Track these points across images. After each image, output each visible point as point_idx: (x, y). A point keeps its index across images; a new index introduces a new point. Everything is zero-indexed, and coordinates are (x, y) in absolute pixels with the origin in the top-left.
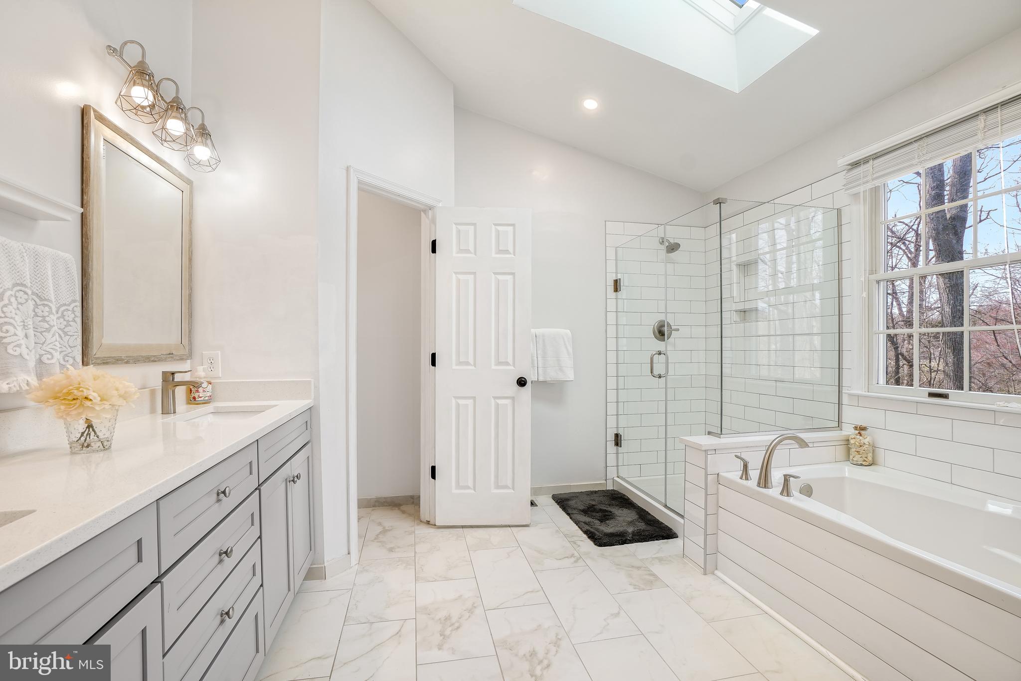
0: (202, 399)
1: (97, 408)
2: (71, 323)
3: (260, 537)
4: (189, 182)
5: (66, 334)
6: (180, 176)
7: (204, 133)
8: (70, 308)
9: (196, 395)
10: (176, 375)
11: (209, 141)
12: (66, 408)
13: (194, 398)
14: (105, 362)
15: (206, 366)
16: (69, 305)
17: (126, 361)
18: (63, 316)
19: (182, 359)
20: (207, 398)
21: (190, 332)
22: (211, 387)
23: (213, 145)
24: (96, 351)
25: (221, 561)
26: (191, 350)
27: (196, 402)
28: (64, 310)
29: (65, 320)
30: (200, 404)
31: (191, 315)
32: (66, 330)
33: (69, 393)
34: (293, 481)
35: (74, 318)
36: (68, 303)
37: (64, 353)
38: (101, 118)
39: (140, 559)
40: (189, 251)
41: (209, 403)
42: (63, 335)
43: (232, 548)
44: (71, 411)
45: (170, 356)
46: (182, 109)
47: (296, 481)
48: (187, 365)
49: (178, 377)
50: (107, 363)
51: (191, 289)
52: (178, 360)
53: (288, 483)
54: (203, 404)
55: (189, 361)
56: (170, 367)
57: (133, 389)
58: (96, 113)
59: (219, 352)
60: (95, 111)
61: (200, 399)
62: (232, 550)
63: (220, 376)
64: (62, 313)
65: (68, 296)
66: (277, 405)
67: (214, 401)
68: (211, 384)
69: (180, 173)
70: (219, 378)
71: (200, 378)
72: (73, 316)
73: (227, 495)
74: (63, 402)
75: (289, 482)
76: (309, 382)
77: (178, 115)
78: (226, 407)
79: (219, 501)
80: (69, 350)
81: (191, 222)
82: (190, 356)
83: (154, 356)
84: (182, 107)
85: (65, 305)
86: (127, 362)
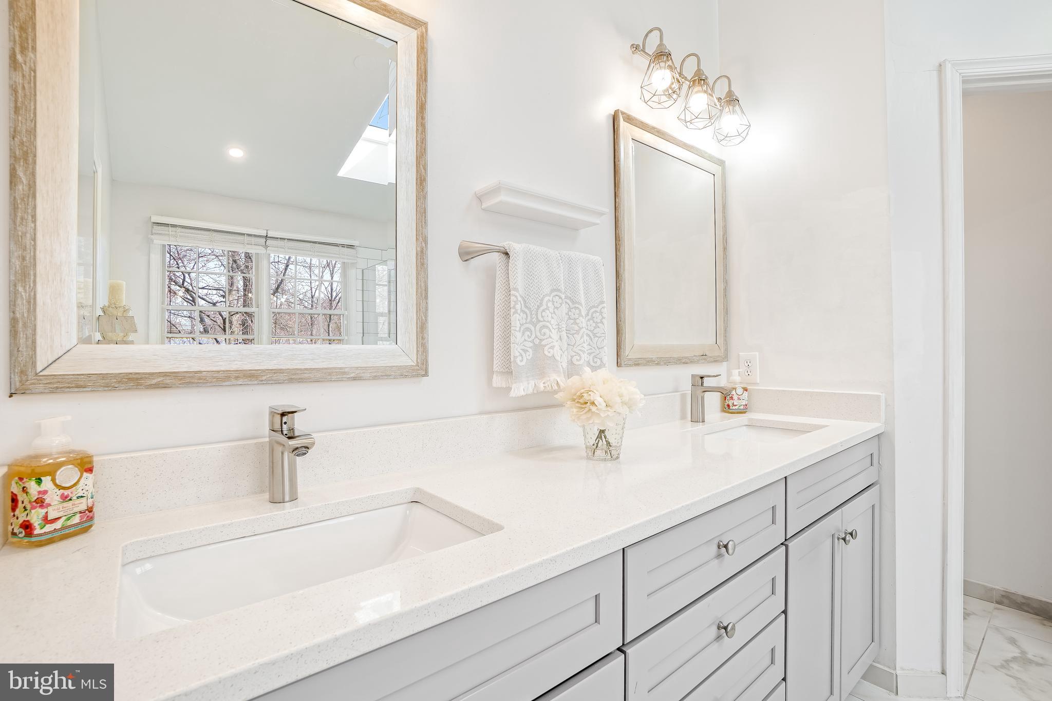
0: (737, 407)
1: (602, 415)
2: (600, 325)
3: (785, 612)
4: (721, 163)
5: (595, 335)
6: (711, 159)
7: (731, 100)
8: (598, 310)
9: (730, 403)
10: (705, 379)
11: (737, 108)
12: (577, 412)
13: (728, 406)
14: (637, 363)
15: (741, 370)
16: (597, 307)
17: (656, 362)
18: (592, 318)
19: (716, 361)
20: (742, 407)
21: (725, 330)
22: (746, 395)
23: (743, 112)
24: (629, 352)
25: (719, 637)
26: (726, 350)
27: (731, 411)
28: (593, 313)
29: (594, 322)
30: (734, 413)
31: (726, 311)
32: (595, 331)
33: (581, 396)
34: (844, 539)
35: (602, 319)
36: (597, 304)
37: (593, 355)
38: (629, 119)
39: (597, 621)
40: (723, 239)
41: (745, 413)
42: (592, 337)
43: (734, 625)
44: (581, 415)
45: (704, 358)
46: (704, 80)
47: (849, 541)
48: (721, 369)
49: (708, 382)
50: (638, 365)
51: (726, 282)
52: (712, 362)
53: (836, 540)
54: (738, 413)
55: (725, 364)
56: (700, 370)
57: (638, 396)
58: (624, 115)
59: (757, 353)
60: (623, 113)
61: (734, 408)
62: (733, 628)
63: (758, 382)
64: (592, 315)
65: (596, 298)
66: (827, 426)
67: (751, 412)
68: (746, 390)
69: (710, 155)
70: (755, 384)
71: (735, 383)
72: (600, 317)
73: (730, 551)
74: (577, 405)
75: (838, 539)
76: (878, 397)
77: (700, 88)
78: (762, 420)
79: (719, 556)
80: (598, 351)
81: (724, 207)
82: (725, 357)
83: (686, 358)
84: (703, 77)
85: (594, 307)
86: (658, 364)
